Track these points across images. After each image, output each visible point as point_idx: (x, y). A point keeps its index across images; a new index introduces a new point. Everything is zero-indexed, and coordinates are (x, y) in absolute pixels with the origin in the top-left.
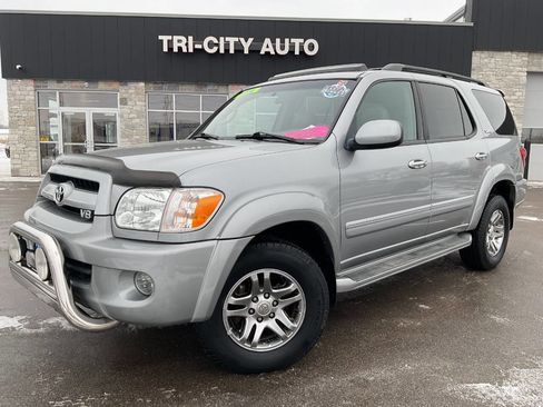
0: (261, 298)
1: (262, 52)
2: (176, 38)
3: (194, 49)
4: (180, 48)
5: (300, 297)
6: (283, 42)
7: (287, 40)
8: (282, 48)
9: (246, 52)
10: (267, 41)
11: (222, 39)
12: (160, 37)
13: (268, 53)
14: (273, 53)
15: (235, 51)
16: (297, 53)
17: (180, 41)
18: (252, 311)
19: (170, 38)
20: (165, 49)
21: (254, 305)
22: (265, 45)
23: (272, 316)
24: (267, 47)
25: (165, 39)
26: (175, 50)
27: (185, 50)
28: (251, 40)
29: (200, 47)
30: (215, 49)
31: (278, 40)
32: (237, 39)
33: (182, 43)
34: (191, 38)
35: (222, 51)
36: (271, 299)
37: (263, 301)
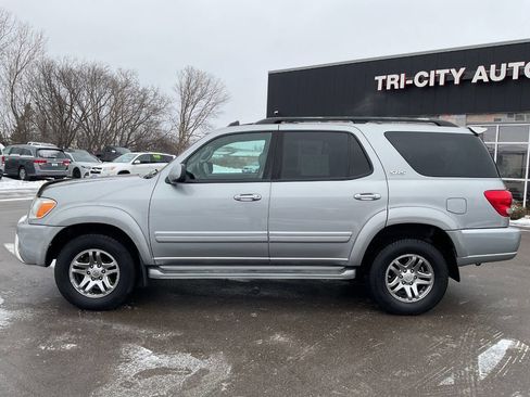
0: (95, 266)
1: (474, 81)
2: (390, 77)
3: (406, 85)
4: (393, 86)
5: (117, 270)
6: (498, 67)
7: (504, 66)
8: (498, 74)
9: (457, 82)
10: (481, 69)
11: (432, 73)
12: (376, 78)
13: (480, 81)
14: (486, 80)
15: (445, 82)
16: (515, 77)
17: (392, 79)
18: (88, 273)
19: (384, 77)
20: (380, 88)
21: (90, 270)
22: (478, 73)
23: (100, 278)
24: (480, 74)
25: (380, 79)
26: (388, 88)
27: (396, 87)
28: (462, 70)
29: (411, 82)
30: (425, 82)
31: (493, 67)
32: (447, 71)
33: (396, 81)
34: (403, 75)
35: (432, 84)
36: (101, 269)
37: (96, 268)
